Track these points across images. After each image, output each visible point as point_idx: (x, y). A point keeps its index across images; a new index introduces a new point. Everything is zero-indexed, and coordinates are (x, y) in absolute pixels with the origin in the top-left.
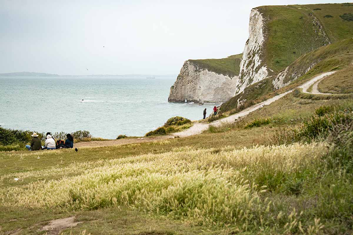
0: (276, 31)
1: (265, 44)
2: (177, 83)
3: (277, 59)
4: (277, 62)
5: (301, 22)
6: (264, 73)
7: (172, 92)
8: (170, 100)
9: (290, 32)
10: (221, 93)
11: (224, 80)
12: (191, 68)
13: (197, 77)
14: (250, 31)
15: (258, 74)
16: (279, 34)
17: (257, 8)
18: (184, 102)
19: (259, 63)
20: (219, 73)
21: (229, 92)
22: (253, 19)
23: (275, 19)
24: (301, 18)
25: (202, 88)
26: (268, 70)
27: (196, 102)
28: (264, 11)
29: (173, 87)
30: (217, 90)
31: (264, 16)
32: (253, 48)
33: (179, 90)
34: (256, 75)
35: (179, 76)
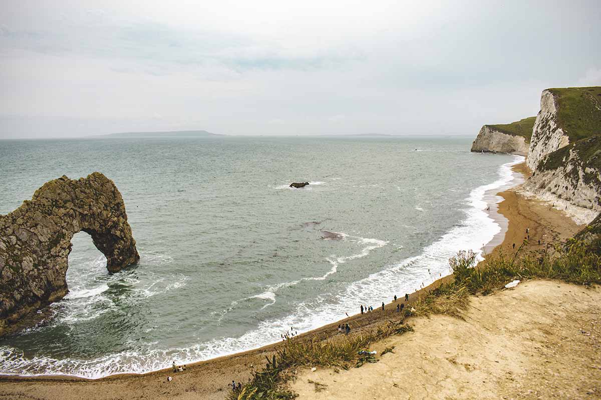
0: (565, 105)
1: (557, 113)
2: (477, 140)
3: (568, 123)
4: (569, 125)
5: (581, 99)
6: (560, 132)
7: (474, 145)
8: (472, 151)
9: (576, 106)
10: (506, 146)
11: (509, 138)
12: (487, 130)
13: (491, 136)
14: (541, 105)
15: (555, 134)
16: (568, 107)
17: (548, 89)
18: (481, 152)
19: (555, 126)
20: (506, 134)
21: (512, 146)
22: (544, 98)
23: (563, 97)
24: (581, 96)
25: (494, 143)
26: (563, 131)
27: (489, 151)
28: (553, 91)
29: (474, 142)
30: (504, 144)
31: (554, 95)
32: (546, 116)
33: (478, 144)
34: (553, 134)
35: (479, 135)
